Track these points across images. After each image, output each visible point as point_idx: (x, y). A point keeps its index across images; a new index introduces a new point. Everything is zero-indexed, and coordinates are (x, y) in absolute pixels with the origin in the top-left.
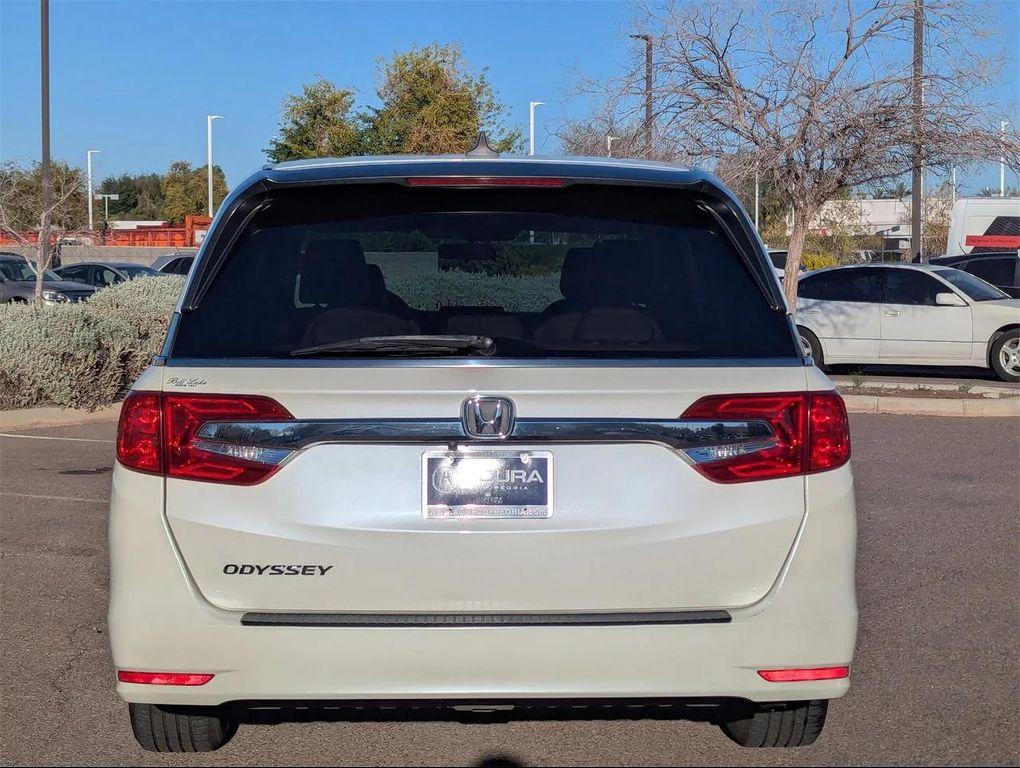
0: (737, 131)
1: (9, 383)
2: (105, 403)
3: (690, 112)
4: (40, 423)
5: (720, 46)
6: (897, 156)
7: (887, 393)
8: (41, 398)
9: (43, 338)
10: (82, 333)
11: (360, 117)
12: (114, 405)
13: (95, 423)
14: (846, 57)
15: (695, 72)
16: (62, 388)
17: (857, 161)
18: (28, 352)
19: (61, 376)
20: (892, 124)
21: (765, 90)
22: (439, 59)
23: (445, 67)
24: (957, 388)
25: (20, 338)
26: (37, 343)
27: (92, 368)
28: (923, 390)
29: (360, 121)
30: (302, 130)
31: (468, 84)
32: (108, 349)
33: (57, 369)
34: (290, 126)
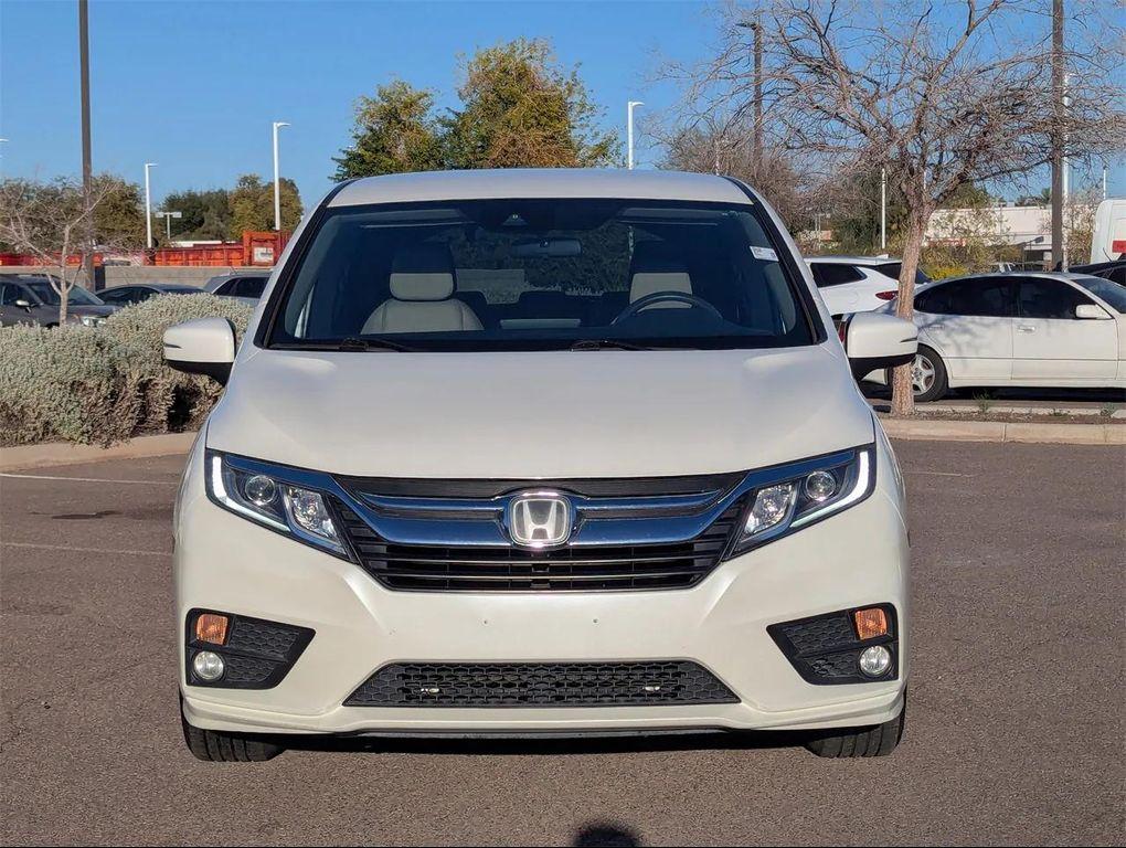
0: (843, 120)
1: (9, 417)
2: (122, 438)
3: (790, 99)
4: (45, 461)
5: (822, 22)
6: (1028, 146)
7: (1017, 419)
8: (48, 432)
9: (49, 365)
10: (94, 359)
11: (439, 121)
12: (132, 440)
13: (111, 460)
14: (968, 34)
15: (795, 54)
16: (71, 423)
17: (981, 152)
18: (32, 380)
19: (71, 407)
20: (1021, 109)
21: (875, 72)
22: (526, 55)
23: (533, 65)
24: (1098, 412)
25: (23, 365)
26: (42, 370)
27: (106, 398)
28: (1059, 415)
29: (439, 126)
30: (376, 136)
31: (558, 82)
32: (124, 376)
33: (65, 399)
34: (362, 131)
